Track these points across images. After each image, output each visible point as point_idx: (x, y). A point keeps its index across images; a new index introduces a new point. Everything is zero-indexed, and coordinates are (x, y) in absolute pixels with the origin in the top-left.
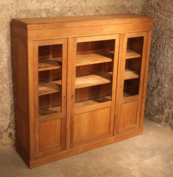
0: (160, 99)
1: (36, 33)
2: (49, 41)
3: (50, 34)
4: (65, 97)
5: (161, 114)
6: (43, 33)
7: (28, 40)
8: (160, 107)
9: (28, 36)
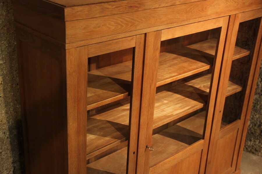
0: (257, 116)
1: (85, 28)
2: (110, 44)
3: (113, 28)
4: (134, 153)
5: (258, 139)
6: (99, 27)
7: (67, 45)
8: (256, 128)
9: (67, 37)
